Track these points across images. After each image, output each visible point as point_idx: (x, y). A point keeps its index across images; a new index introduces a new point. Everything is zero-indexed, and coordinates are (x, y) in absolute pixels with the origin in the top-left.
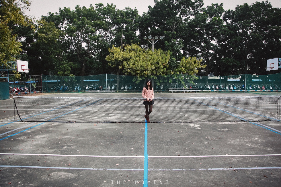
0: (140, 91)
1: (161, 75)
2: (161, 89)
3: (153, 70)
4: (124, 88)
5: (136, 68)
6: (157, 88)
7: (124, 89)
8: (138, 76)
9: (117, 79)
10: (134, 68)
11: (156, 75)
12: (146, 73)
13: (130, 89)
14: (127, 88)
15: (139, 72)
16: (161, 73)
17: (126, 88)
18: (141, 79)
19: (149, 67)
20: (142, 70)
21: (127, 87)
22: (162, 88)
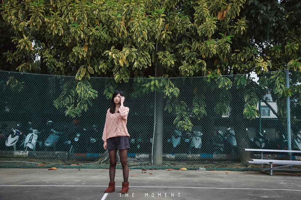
1: (201, 73)
2: (195, 151)
5: (67, 28)
6: (176, 142)
10: (57, 30)
14: (34, 141)
16: (201, 65)
18: (92, 93)
19: (139, 23)
21: (35, 137)
22: (197, 143)
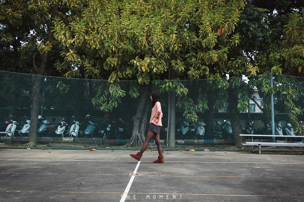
0: (123, 141)
1: (204, 76)
2: (199, 137)
3: (173, 56)
4: (67, 129)
5: (102, 43)
6: (185, 131)
7: (66, 134)
8: (112, 79)
9: (31, 92)
10: (95, 45)
11: (184, 76)
12: (143, 64)
13: (89, 136)
14: (77, 130)
15: (113, 61)
16: (205, 70)
17: (75, 129)
18: (121, 93)
19: (158, 38)
20: (125, 52)
21: (78, 127)
22: (201, 131)
